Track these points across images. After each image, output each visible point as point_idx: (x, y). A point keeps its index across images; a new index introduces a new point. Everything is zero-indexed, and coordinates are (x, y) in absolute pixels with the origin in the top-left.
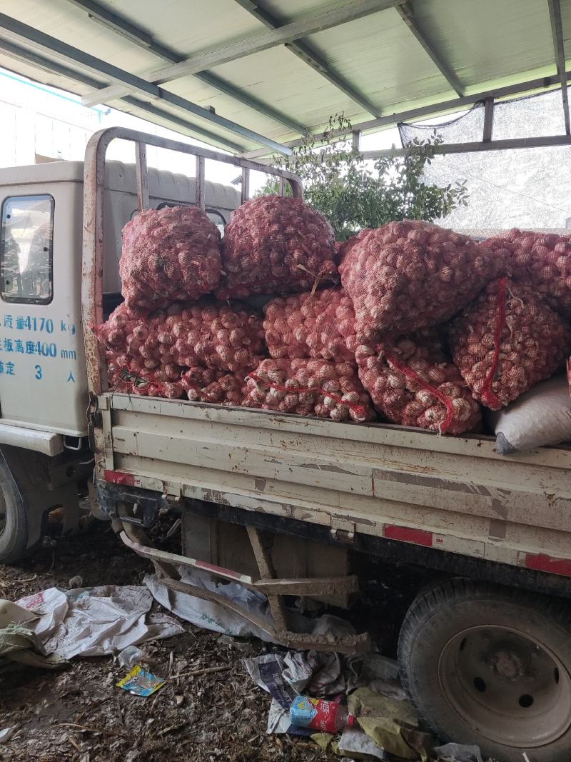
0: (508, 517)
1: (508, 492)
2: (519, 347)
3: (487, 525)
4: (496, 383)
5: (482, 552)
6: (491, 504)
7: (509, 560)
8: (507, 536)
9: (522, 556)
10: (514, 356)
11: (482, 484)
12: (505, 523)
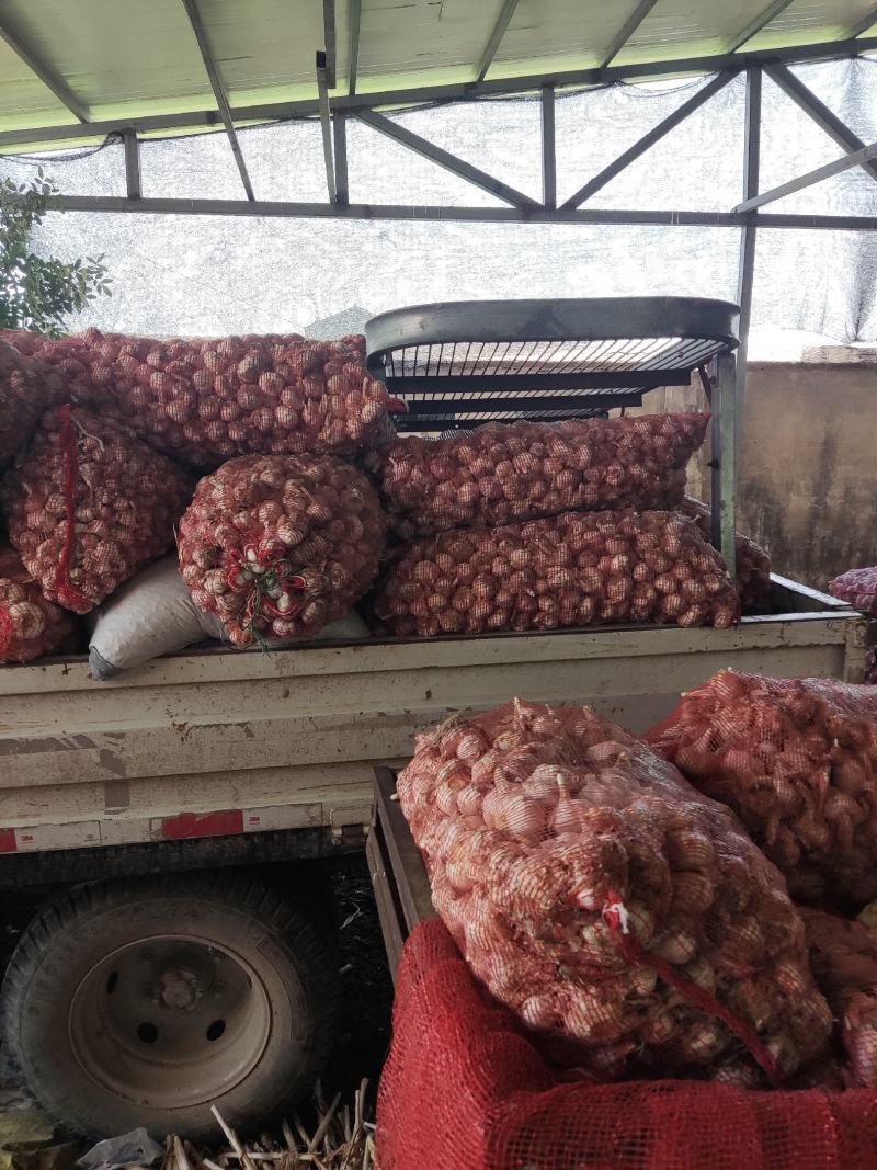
0: (128, 772)
1: (121, 735)
2: (103, 511)
3: (100, 793)
4: (76, 571)
5: (97, 836)
6: (98, 760)
7: (139, 837)
8: (133, 801)
9: (157, 825)
10: (97, 527)
11: (80, 732)
12: (125, 783)
